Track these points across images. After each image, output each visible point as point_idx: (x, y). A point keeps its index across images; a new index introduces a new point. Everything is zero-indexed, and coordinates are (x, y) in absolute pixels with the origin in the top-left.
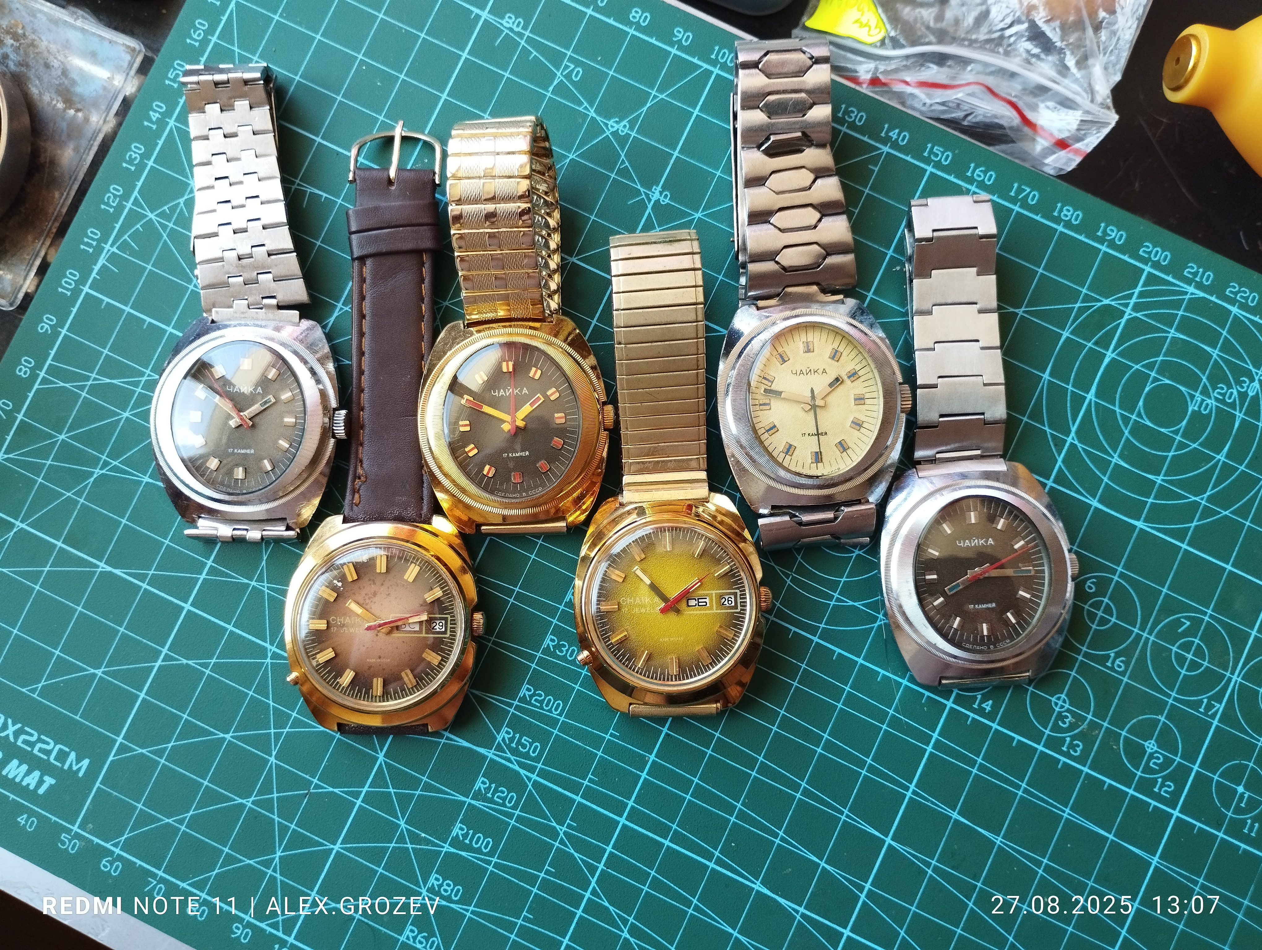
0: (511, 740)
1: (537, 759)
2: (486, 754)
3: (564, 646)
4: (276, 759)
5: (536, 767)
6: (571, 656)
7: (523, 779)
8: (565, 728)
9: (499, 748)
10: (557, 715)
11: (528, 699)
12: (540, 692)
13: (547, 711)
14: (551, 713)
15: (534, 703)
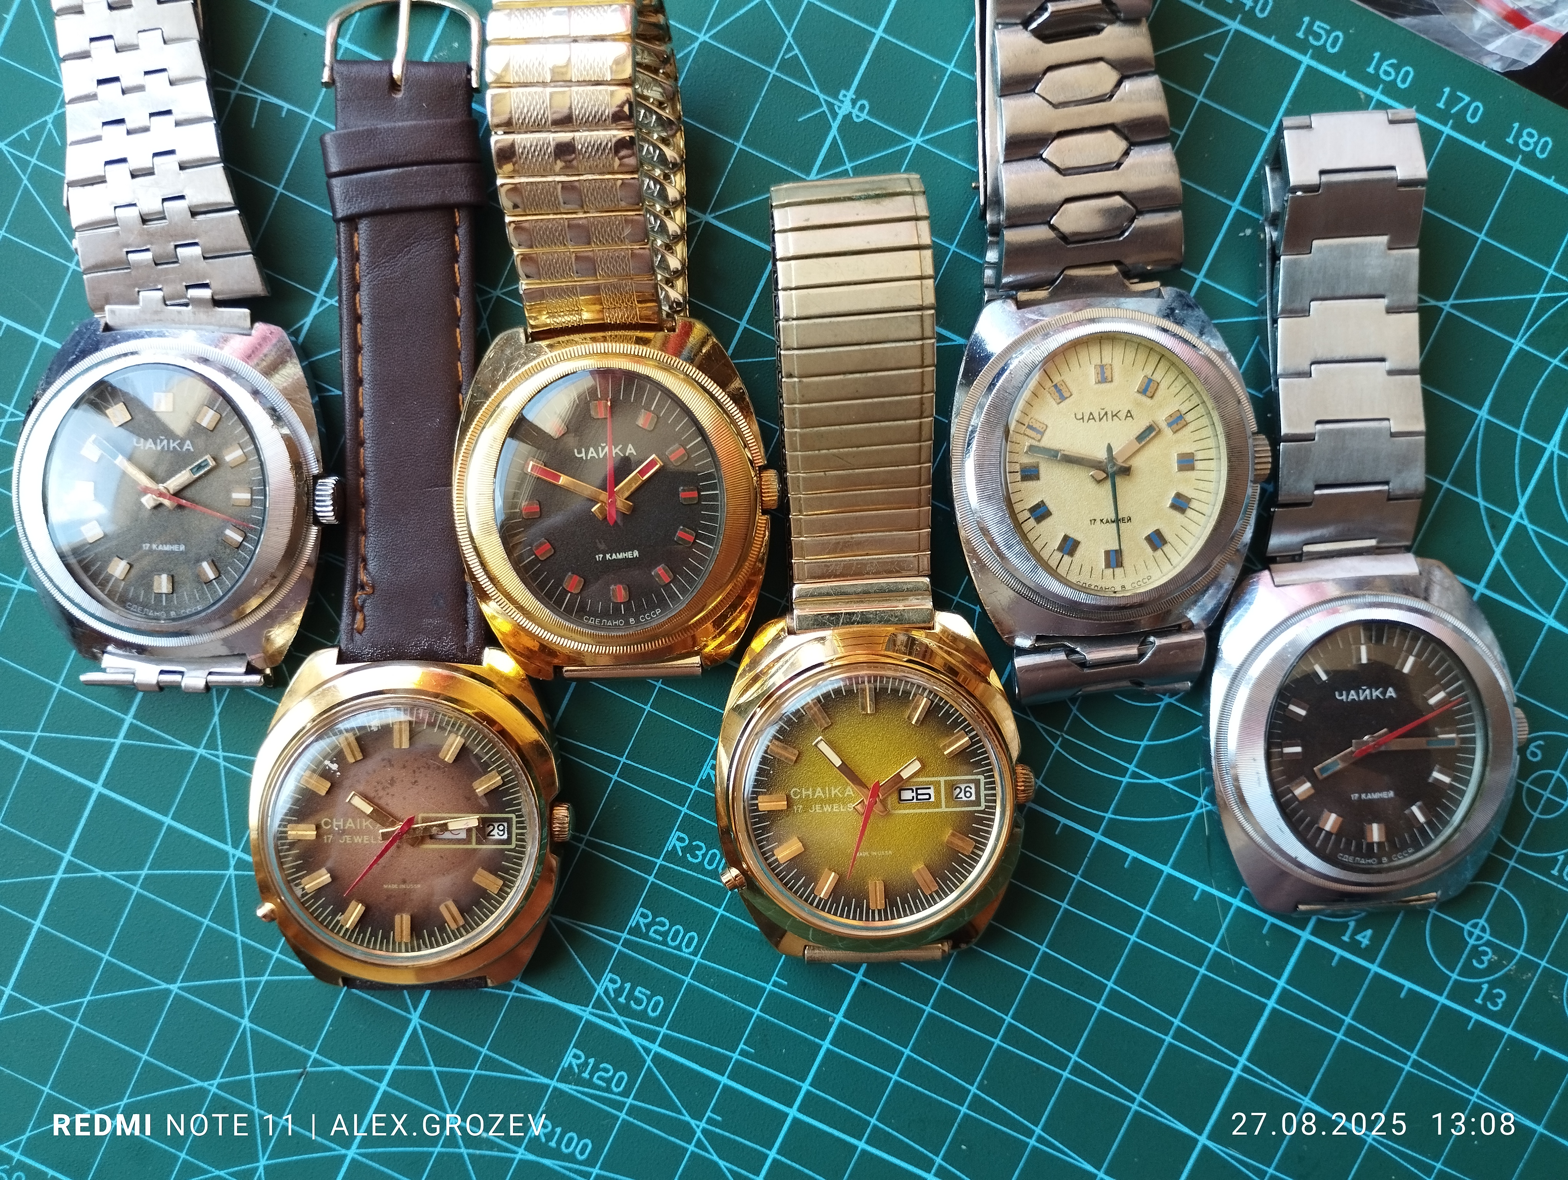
0: (619, 992)
1: (659, 1021)
2: (580, 1013)
3: (700, 849)
4: (251, 1020)
5: (658, 1033)
6: (710, 863)
7: (637, 1051)
8: (702, 974)
9: (600, 1005)
10: (690, 954)
11: (644, 930)
12: (662, 919)
13: (674, 948)
14: (681, 950)
15: (654, 935)
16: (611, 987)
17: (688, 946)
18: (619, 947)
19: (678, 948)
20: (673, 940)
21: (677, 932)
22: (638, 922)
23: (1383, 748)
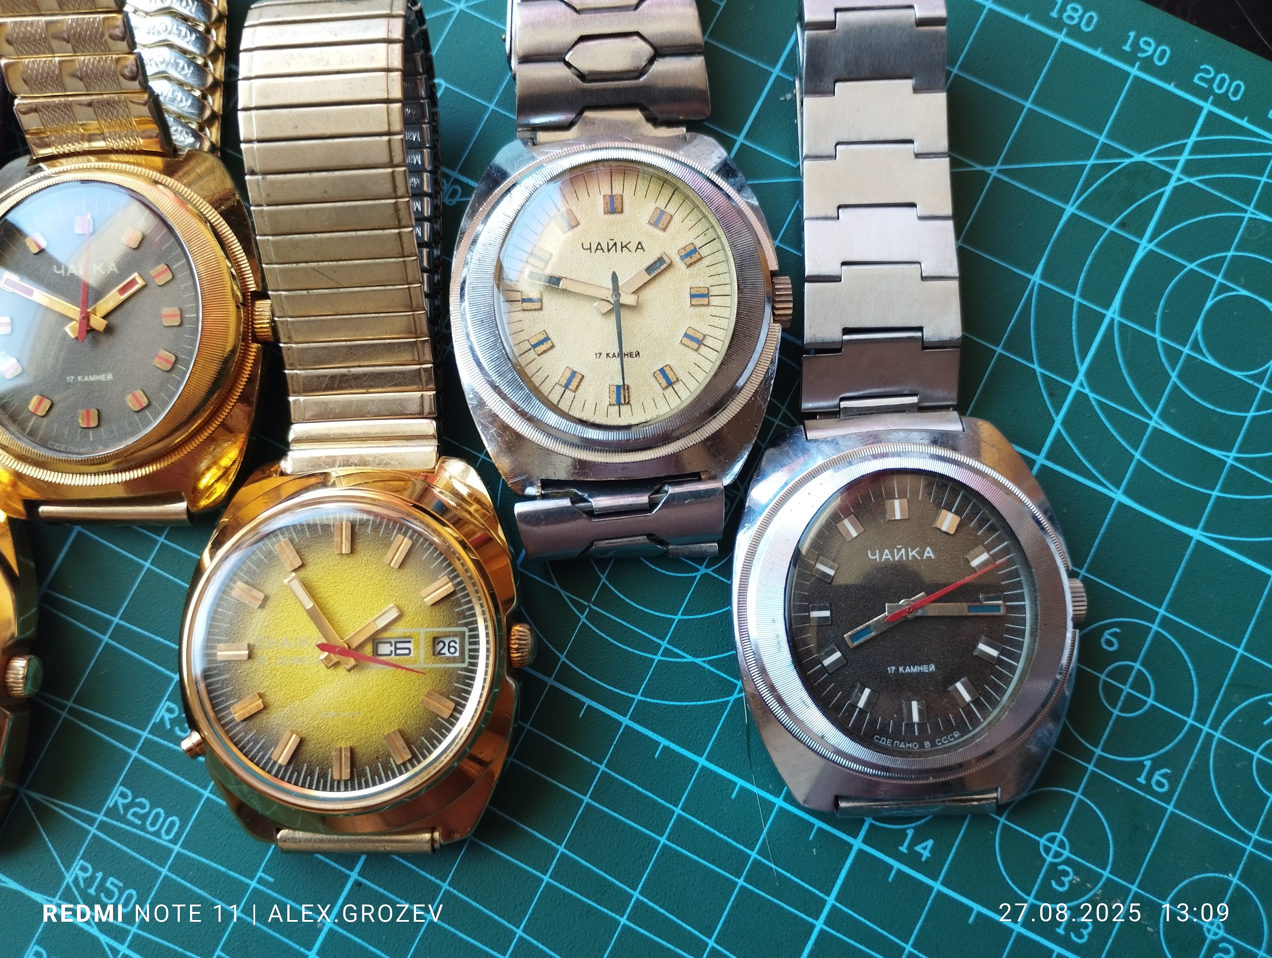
0: (89, 882)
5: (128, 932)
7: (104, 951)
8: (181, 866)
9: (68, 895)
10: (169, 841)
11: (122, 812)
12: (143, 800)
13: (153, 834)
14: (159, 837)
15: (132, 818)
16: (82, 875)
17: (168, 832)
18: (93, 830)
19: (157, 834)
20: (153, 824)
21: (157, 815)
22: (116, 803)
23: (920, 613)
